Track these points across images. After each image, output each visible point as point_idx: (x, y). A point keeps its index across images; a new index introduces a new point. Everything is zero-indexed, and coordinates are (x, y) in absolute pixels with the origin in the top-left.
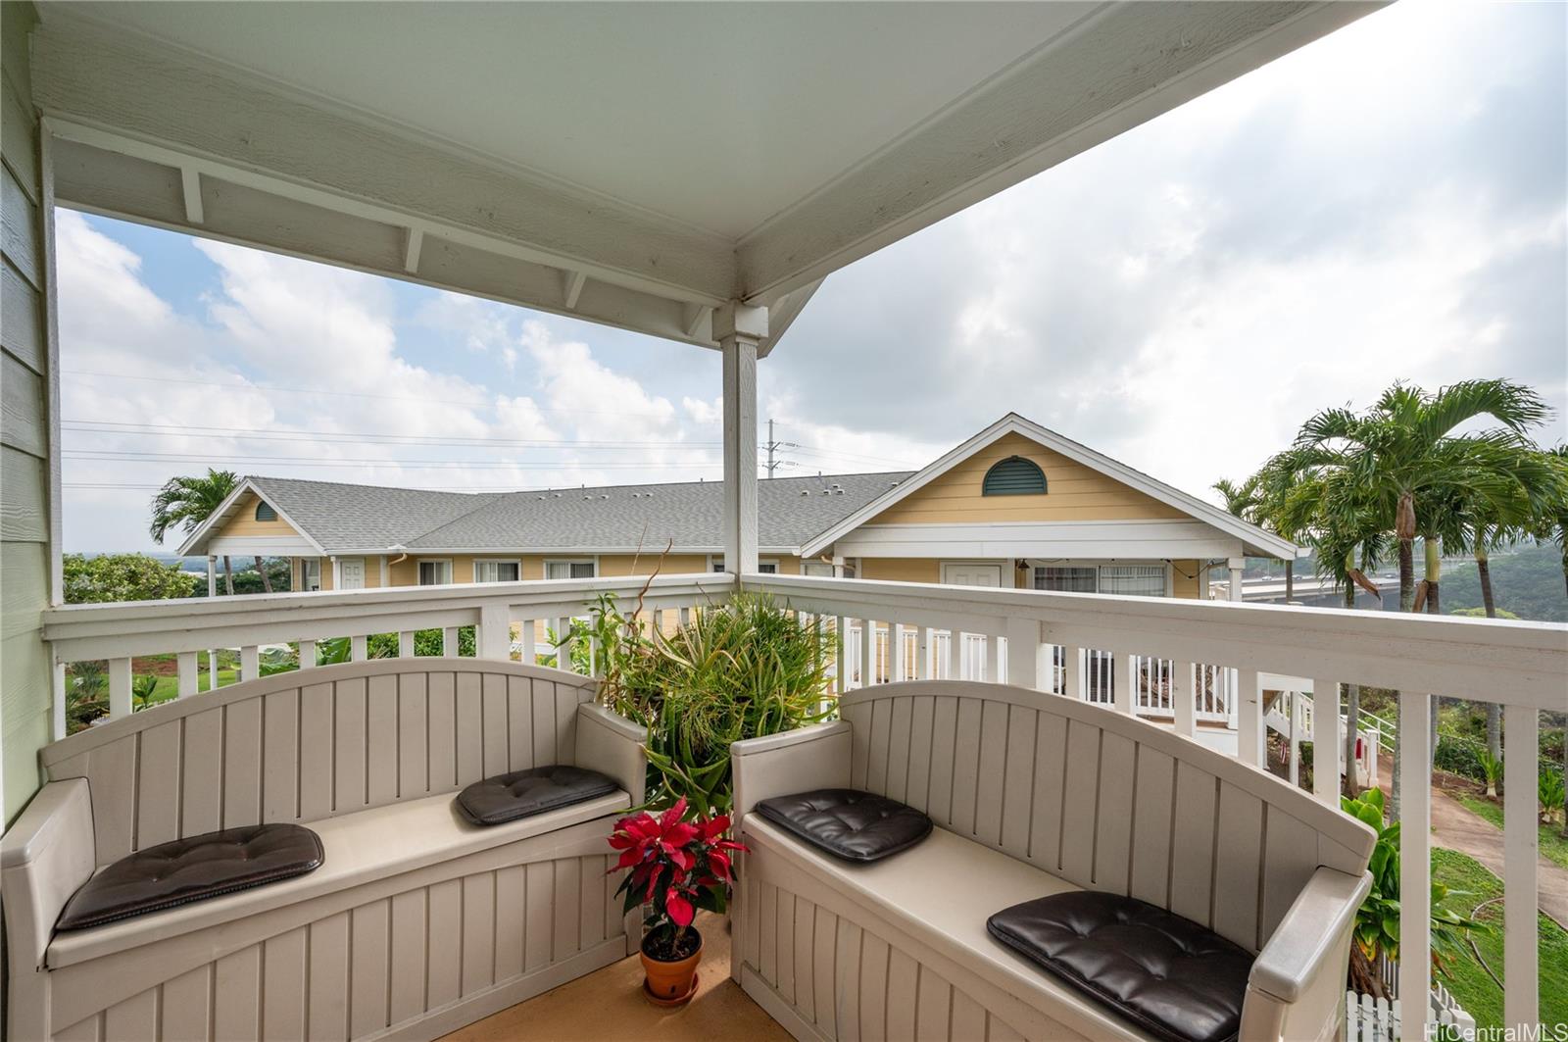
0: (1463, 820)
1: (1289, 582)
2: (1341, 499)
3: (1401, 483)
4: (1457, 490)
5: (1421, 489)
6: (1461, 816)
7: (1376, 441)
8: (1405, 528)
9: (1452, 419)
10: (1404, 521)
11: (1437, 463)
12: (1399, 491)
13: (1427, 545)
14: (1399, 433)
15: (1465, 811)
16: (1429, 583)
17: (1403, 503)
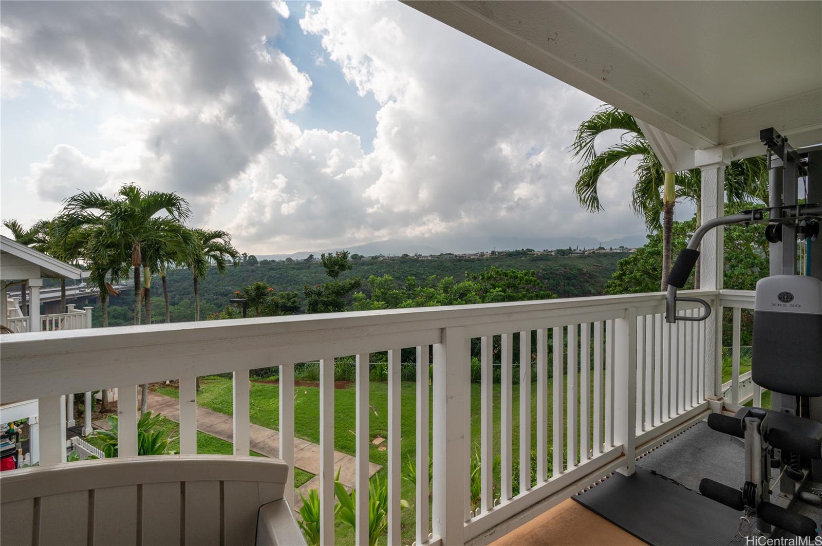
0: (158, 400)
1: (63, 291)
2: (99, 242)
3: (135, 237)
4: (157, 243)
5: (143, 241)
6: (157, 398)
7: (121, 212)
8: (137, 261)
9: (156, 207)
10: (136, 257)
11: (151, 228)
12: (133, 241)
13: (144, 269)
14: (133, 211)
15: (158, 396)
16: (145, 288)
17: (135, 248)
